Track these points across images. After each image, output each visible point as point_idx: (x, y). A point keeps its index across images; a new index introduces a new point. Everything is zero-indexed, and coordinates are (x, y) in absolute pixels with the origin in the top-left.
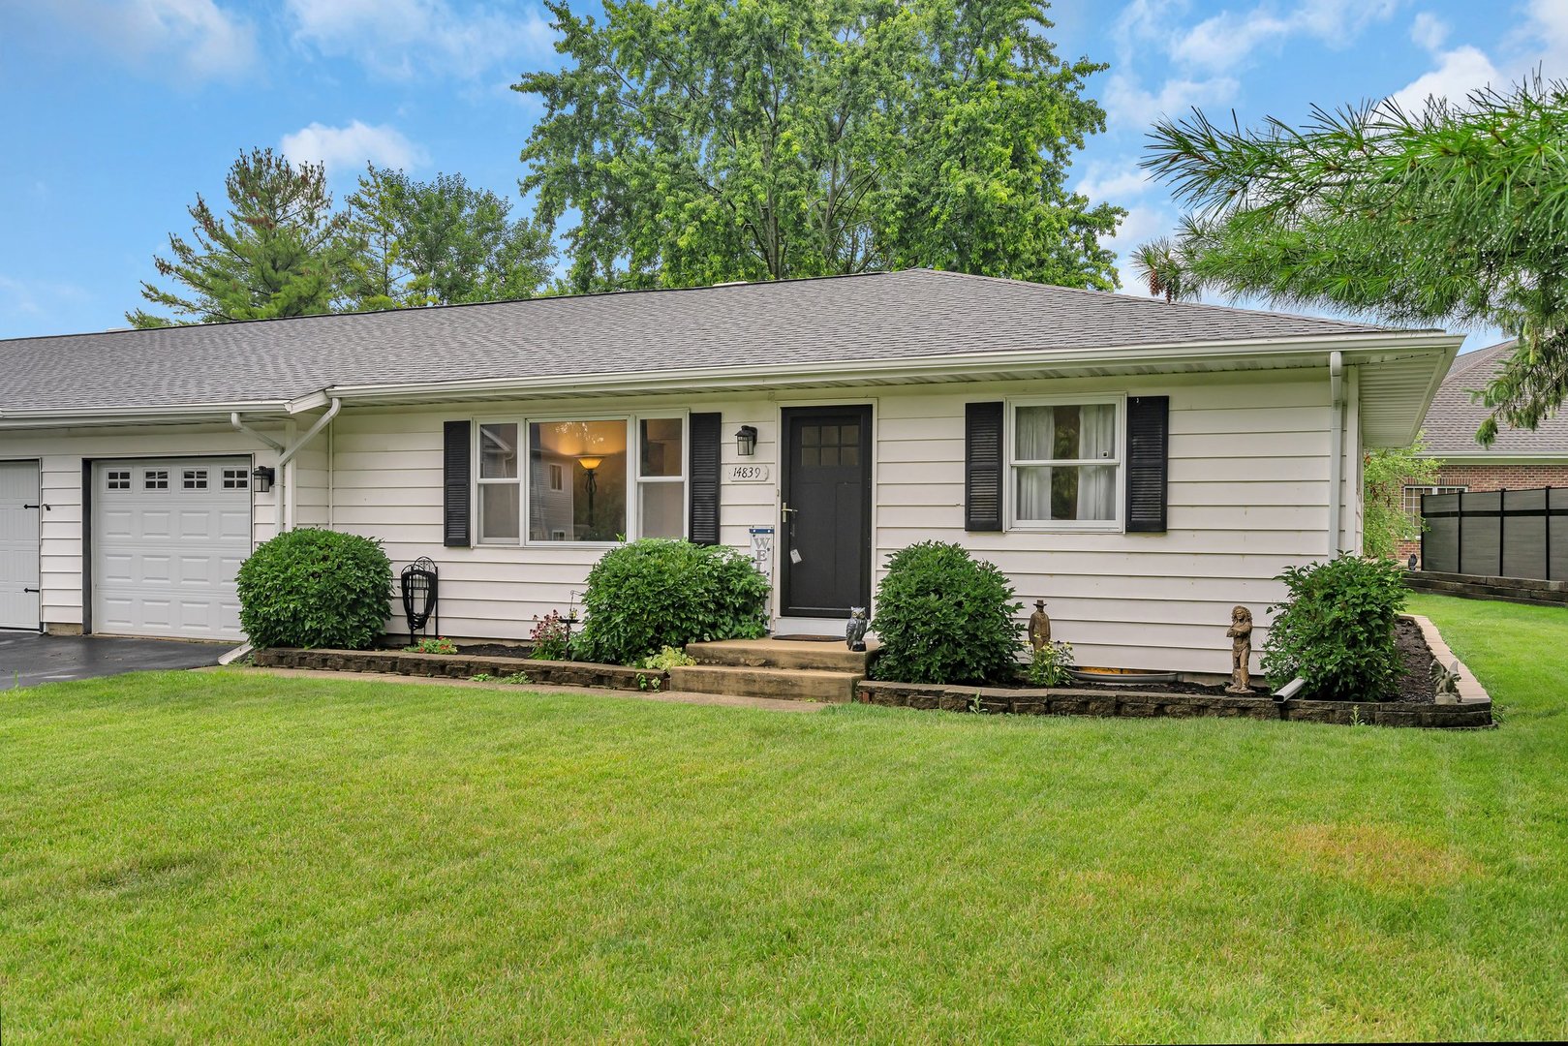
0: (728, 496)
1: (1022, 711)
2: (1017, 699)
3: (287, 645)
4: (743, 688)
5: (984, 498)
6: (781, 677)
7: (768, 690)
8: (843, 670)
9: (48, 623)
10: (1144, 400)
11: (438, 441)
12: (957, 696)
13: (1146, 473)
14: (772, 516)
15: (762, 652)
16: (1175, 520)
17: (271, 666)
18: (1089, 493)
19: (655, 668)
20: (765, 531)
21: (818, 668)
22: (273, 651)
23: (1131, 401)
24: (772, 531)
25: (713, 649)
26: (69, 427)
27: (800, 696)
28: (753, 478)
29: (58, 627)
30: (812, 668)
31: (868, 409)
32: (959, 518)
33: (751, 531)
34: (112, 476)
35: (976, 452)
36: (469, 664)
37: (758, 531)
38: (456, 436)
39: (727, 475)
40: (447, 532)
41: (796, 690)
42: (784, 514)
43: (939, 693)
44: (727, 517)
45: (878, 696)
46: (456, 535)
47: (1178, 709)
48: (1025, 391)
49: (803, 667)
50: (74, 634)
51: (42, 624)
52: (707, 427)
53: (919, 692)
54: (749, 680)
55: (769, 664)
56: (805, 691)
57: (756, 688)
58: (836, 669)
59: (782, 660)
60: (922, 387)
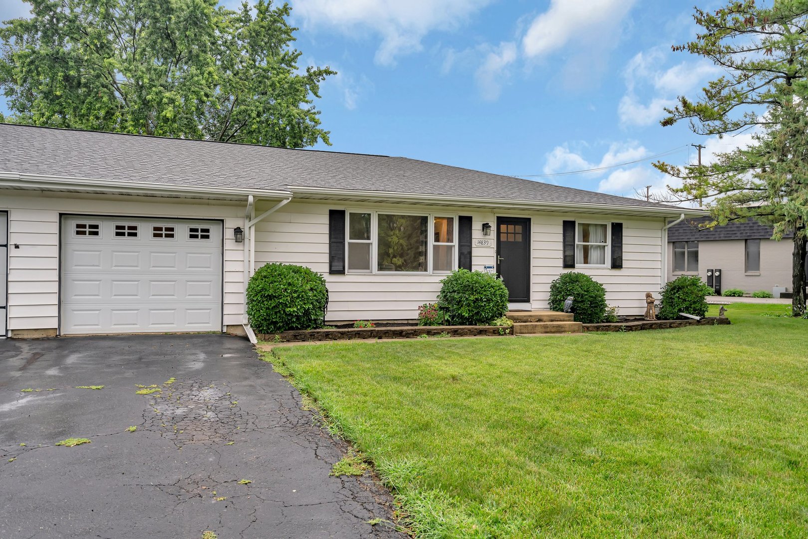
0: (475, 252)
1: (636, 330)
2: (634, 326)
3: (297, 328)
4: (544, 330)
5: (569, 256)
6: (557, 324)
7: (553, 330)
8: (566, 321)
9: (12, 330)
10: (617, 224)
11: (326, 219)
12: (616, 327)
13: (617, 249)
14: (493, 262)
15: (537, 316)
16: (625, 264)
17: (288, 341)
18: (594, 255)
19: (500, 325)
20: (491, 267)
21: (557, 321)
22: (292, 332)
23: (613, 224)
24: (494, 267)
25: (518, 316)
26: (43, 190)
27: (565, 331)
28: (486, 245)
29: (25, 332)
30: (555, 321)
31: (529, 220)
32: (560, 263)
33: (485, 267)
34: (78, 226)
35: (567, 239)
36: (415, 331)
37: (488, 267)
38: (336, 217)
39: (474, 243)
40: (331, 266)
41: (563, 329)
42: (499, 261)
43: (609, 326)
44: (475, 261)
45: (590, 329)
46: (337, 269)
47: (675, 325)
48: (581, 217)
49: (552, 321)
50: (45, 336)
51: (7, 331)
52: (466, 222)
53: (604, 326)
54: (546, 327)
55: (540, 320)
56: (566, 329)
57: (548, 330)
58: (564, 321)
59: (545, 318)
60: (548, 213)
